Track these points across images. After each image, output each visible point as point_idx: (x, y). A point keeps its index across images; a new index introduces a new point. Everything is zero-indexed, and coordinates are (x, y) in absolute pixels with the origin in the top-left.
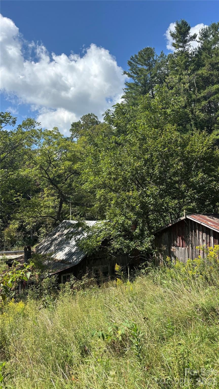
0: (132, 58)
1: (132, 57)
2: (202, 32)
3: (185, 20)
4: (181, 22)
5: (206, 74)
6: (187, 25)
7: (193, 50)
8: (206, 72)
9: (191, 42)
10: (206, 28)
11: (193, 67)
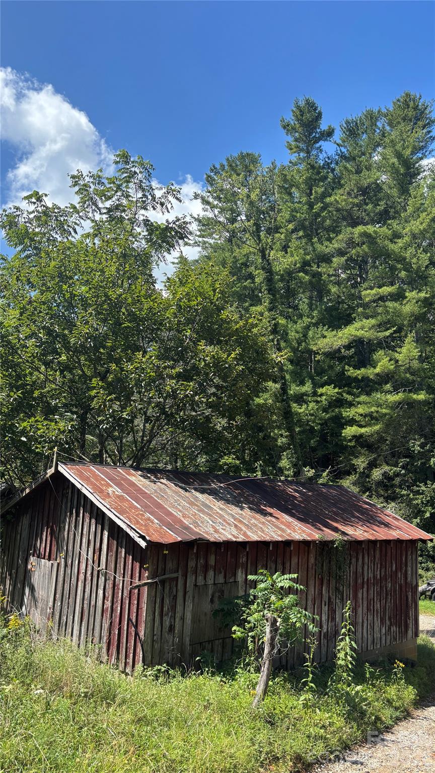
0: (212, 168)
1: (214, 166)
2: (348, 127)
3: (312, 99)
4: (303, 103)
5: (343, 203)
6: (315, 109)
7: (327, 160)
8: (345, 200)
9: (321, 143)
10: (355, 119)
11: (323, 189)
